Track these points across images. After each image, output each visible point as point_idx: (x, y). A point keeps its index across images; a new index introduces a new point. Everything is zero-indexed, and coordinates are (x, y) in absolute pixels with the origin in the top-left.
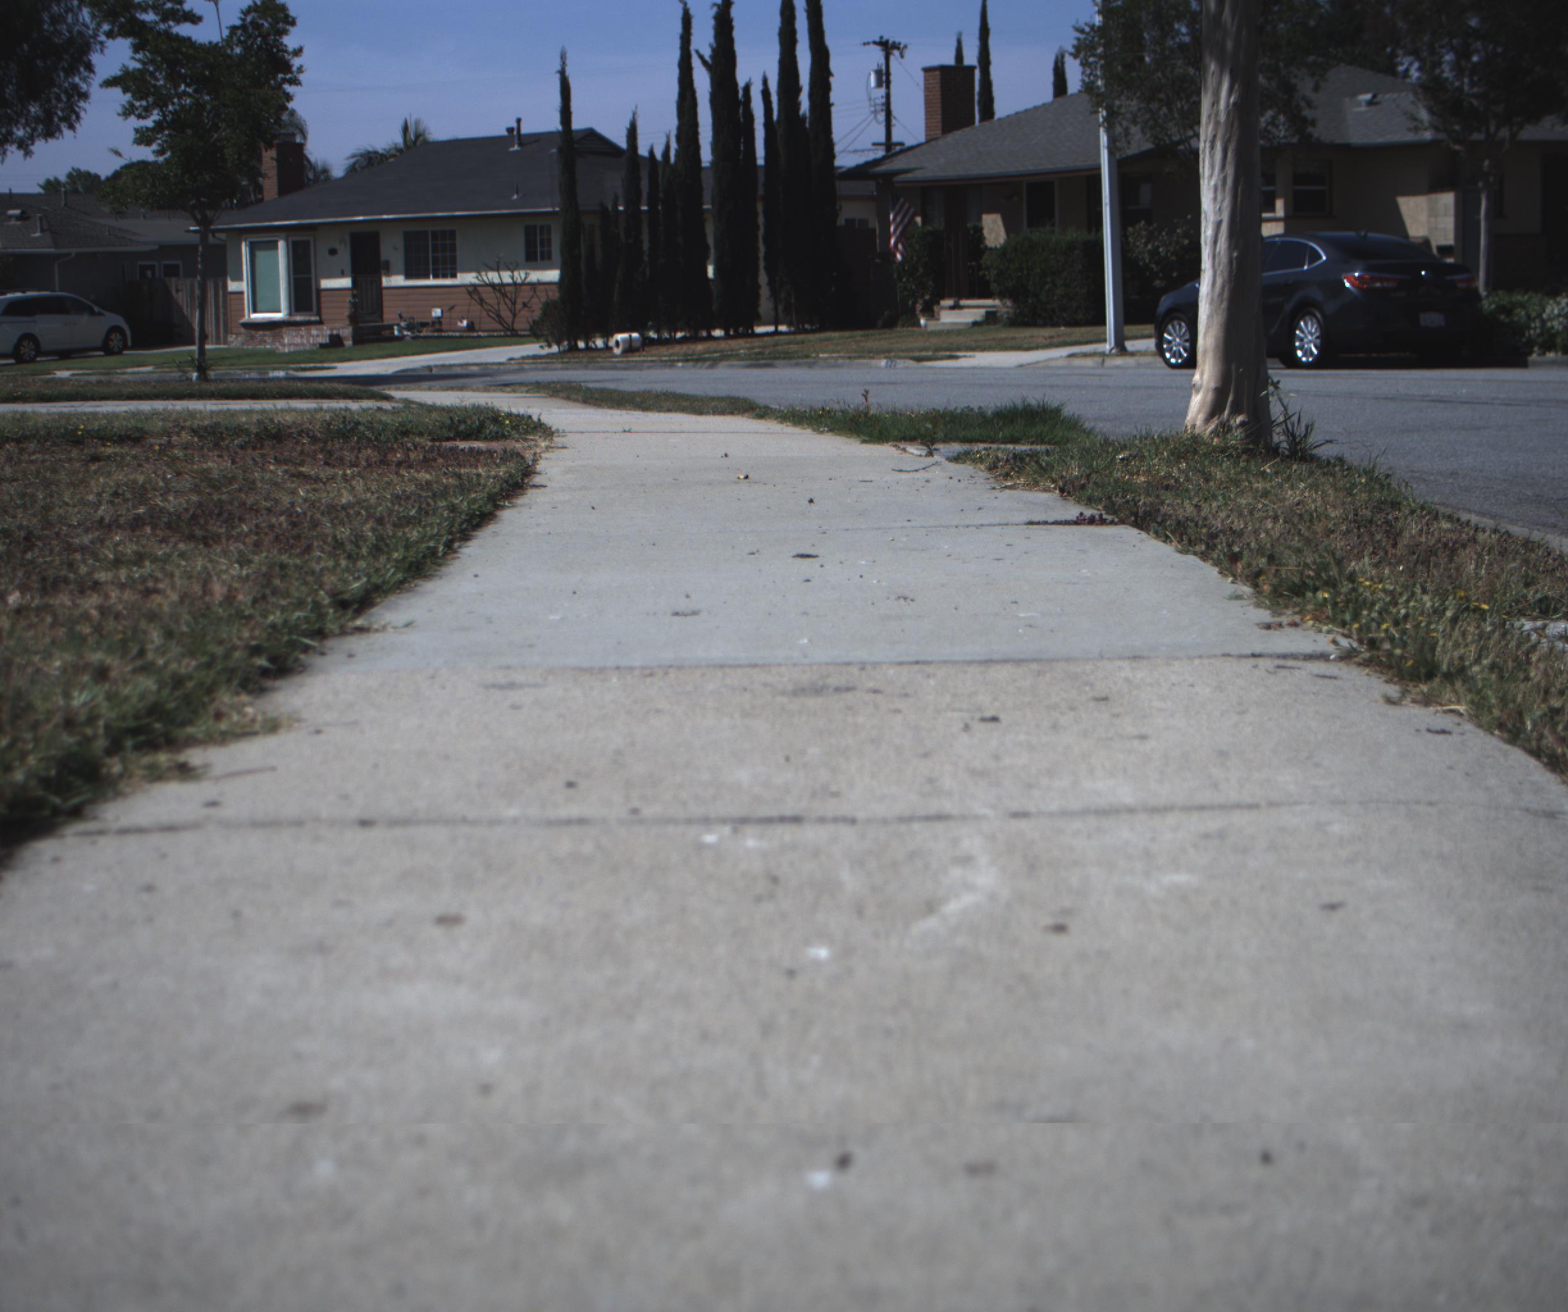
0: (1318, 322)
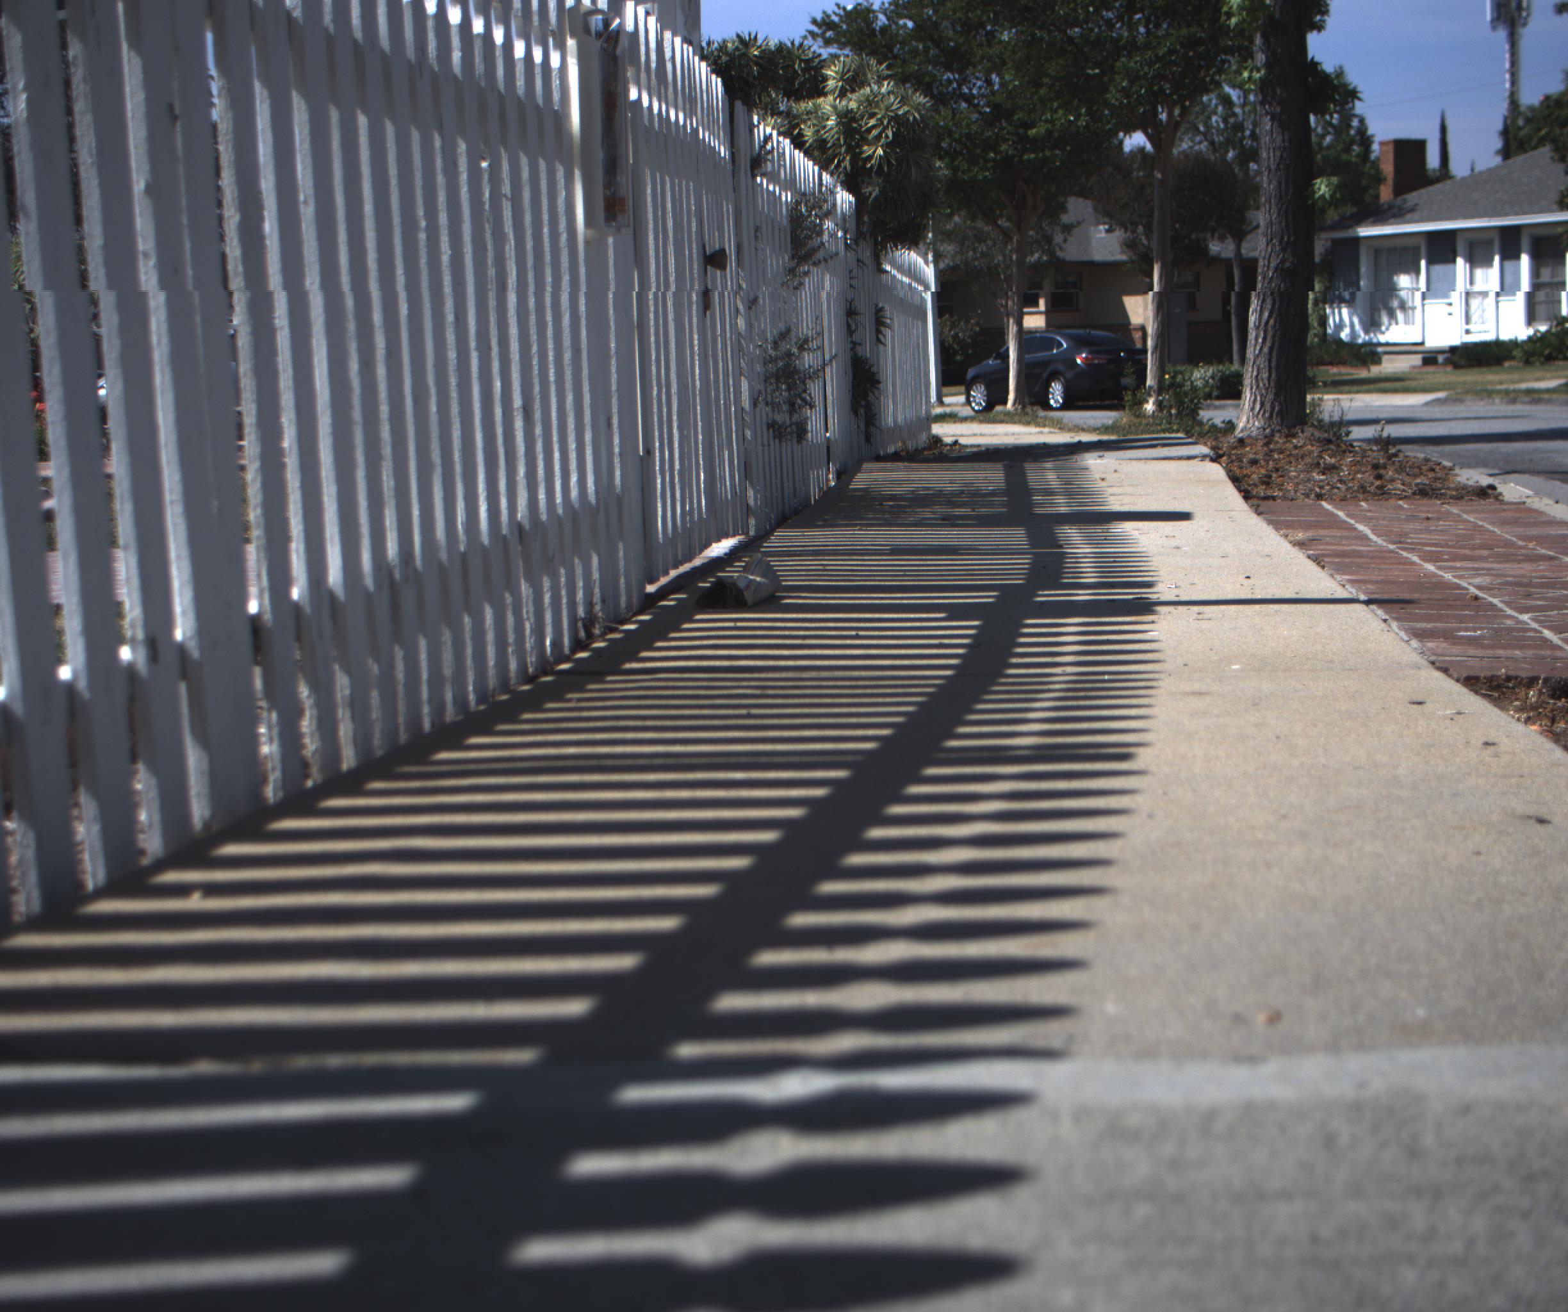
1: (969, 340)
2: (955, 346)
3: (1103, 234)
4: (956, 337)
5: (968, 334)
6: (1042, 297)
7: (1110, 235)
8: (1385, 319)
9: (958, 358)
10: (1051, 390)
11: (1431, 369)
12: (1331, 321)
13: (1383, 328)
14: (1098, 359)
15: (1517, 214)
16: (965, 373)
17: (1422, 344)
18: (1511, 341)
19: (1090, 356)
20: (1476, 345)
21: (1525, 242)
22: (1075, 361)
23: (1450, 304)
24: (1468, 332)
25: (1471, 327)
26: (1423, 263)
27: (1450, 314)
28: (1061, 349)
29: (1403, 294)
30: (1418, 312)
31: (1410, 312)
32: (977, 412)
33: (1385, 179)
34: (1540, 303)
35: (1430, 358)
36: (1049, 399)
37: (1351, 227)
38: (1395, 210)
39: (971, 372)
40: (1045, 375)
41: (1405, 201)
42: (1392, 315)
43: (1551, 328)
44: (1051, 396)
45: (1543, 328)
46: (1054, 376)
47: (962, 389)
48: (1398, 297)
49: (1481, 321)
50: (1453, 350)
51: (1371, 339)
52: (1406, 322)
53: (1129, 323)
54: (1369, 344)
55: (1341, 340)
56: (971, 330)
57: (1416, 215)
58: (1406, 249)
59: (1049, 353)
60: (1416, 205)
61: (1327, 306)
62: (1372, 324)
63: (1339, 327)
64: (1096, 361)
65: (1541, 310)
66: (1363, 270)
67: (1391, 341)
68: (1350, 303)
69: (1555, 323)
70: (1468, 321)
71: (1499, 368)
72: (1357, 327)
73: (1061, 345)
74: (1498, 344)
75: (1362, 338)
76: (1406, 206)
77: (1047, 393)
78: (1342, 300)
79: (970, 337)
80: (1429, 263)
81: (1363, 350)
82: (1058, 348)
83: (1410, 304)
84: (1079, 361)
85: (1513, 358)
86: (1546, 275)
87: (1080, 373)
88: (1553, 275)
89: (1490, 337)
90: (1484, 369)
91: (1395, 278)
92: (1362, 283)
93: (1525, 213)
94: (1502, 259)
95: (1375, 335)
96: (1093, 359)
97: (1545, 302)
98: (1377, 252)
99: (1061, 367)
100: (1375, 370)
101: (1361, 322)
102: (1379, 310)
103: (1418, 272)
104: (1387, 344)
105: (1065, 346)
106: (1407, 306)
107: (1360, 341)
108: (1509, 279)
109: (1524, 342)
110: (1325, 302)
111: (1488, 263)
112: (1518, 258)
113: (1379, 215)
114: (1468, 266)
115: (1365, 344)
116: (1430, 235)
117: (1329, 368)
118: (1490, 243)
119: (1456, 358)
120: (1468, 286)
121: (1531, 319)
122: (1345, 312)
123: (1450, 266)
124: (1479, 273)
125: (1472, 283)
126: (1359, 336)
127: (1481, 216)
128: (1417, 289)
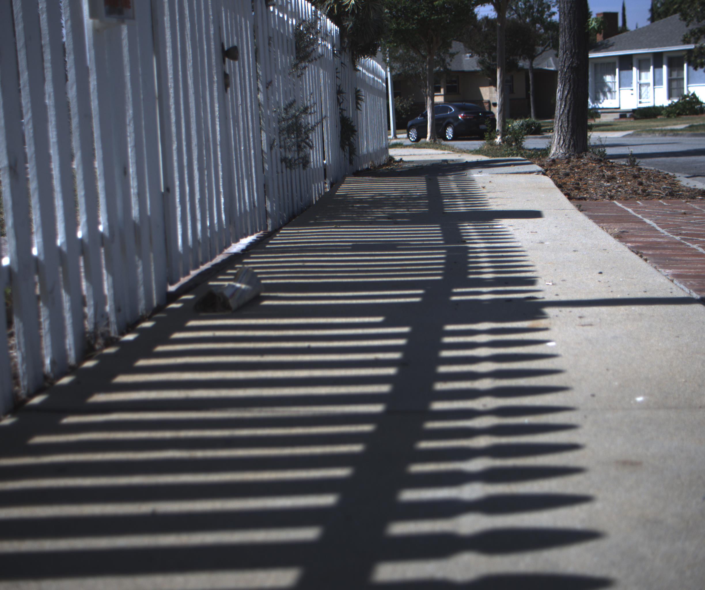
0: (452, 128)
2: (402, 111)
3: (468, 58)
4: (402, 106)
5: (408, 105)
6: (442, 88)
7: (471, 58)
8: (602, 97)
9: (404, 116)
10: (447, 131)
11: (623, 120)
13: (601, 101)
14: (469, 116)
15: (661, 46)
16: (407, 124)
17: (619, 108)
18: (660, 107)
19: (465, 115)
20: (645, 109)
21: (665, 60)
22: (458, 118)
23: (632, 90)
24: (640, 102)
25: (642, 100)
26: (617, 70)
27: (632, 94)
28: (452, 112)
29: (610, 85)
30: (617, 93)
31: (613, 93)
32: (412, 141)
34: (674, 89)
35: (623, 115)
36: (446, 136)
38: (604, 45)
39: (409, 123)
40: (444, 124)
41: (608, 41)
42: (605, 95)
43: (679, 100)
44: (447, 134)
45: (676, 100)
46: (448, 125)
47: (405, 131)
48: (607, 86)
49: (646, 97)
50: (634, 111)
51: (595, 106)
52: (612, 98)
53: (483, 100)
54: (594, 109)
56: (410, 103)
57: (614, 48)
58: (609, 64)
59: (446, 114)
60: (614, 43)
62: (596, 99)
64: (468, 118)
65: (674, 92)
66: (590, 73)
67: (605, 107)
69: (681, 98)
70: (640, 97)
71: (655, 120)
73: (452, 110)
74: (654, 108)
76: (609, 43)
77: (445, 132)
79: (409, 107)
80: (620, 70)
81: (591, 111)
82: (450, 111)
83: (613, 90)
84: (460, 117)
85: (661, 115)
86: (675, 75)
87: (461, 123)
88: (678, 75)
89: (651, 105)
90: (648, 120)
91: (604, 77)
92: (589, 80)
93: (665, 46)
94: (654, 68)
95: (597, 104)
96: (467, 116)
97: (676, 88)
98: (596, 65)
99: (451, 120)
100: (598, 121)
101: (590, 98)
102: (599, 93)
103: (615, 74)
104: (603, 108)
106: (612, 90)
107: (590, 107)
108: (657, 77)
109: (666, 107)
111: (647, 69)
112: (662, 67)
113: (597, 48)
114: (638, 71)
116: (622, 57)
118: (648, 60)
119: (635, 115)
120: (638, 81)
121: (670, 96)
123: (630, 71)
124: (643, 74)
125: (640, 79)
126: (590, 105)
127: (644, 48)
128: (615, 82)
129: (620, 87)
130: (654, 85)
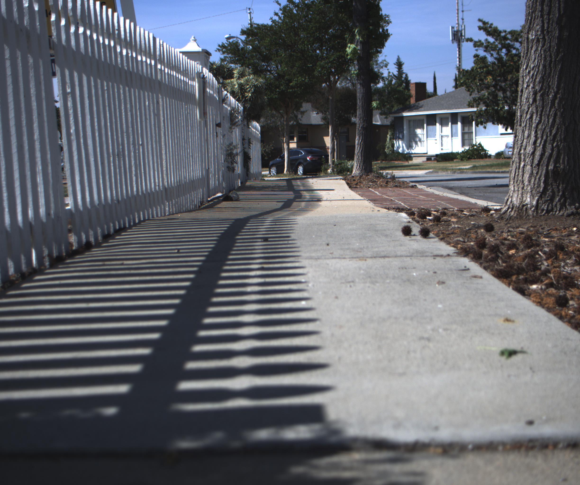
0: (303, 167)
1: (270, 152)
2: (265, 154)
3: (315, 115)
4: (266, 151)
5: (269, 150)
6: (295, 137)
7: (318, 115)
8: (414, 145)
9: (267, 158)
10: (298, 169)
11: (430, 162)
12: (396, 146)
13: (414, 148)
14: (315, 158)
15: (456, 109)
16: (269, 163)
18: (457, 153)
20: (445, 154)
21: (459, 118)
23: (436, 140)
24: (442, 149)
26: (425, 125)
27: (436, 143)
29: (420, 136)
30: (425, 142)
31: (423, 142)
33: (412, 96)
34: (466, 140)
35: (429, 159)
37: (401, 112)
38: (416, 107)
39: (271, 163)
40: (296, 164)
42: (416, 143)
43: (470, 148)
44: (298, 172)
45: (467, 148)
46: (299, 164)
47: (267, 169)
48: (418, 137)
49: (446, 145)
50: (437, 155)
51: (409, 152)
52: (421, 146)
53: (326, 146)
54: (409, 154)
55: (399, 152)
56: (271, 148)
57: (422, 109)
58: (419, 120)
59: (298, 156)
60: (423, 105)
61: (394, 140)
62: (410, 147)
63: (398, 148)
65: (466, 142)
66: (405, 127)
67: (416, 152)
68: (402, 139)
69: (471, 146)
70: (442, 145)
71: (452, 162)
72: (405, 148)
74: (452, 153)
75: (406, 151)
76: (419, 105)
78: (399, 138)
79: (270, 151)
80: (427, 125)
81: (406, 156)
82: (301, 155)
83: (422, 140)
84: (308, 159)
85: (457, 158)
86: (466, 130)
87: (309, 163)
88: (469, 130)
89: (449, 151)
90: (448, 162)
91: (416, 130)
92: (405, 132)
93: (459, 108)
94: (452, 124)
95: (411, 150)
96: (313, 158)
97: (468, 139)
98: (409, 121)
99: (302, 161)
100: (412, 163)
101: (406, 146)
102: (412, 142)
103: (423, 128)
104: (415, 154)
105: (303, 154)
107: (405, 152)
108: (454, 131)
109: (461, 153)
110: (393, 139)
111: (447, 125)
112: (457, 123)
113: (410, 108)
114: (440, 126)
115: (407, 154)
116: (428, 116)
117: (395, 162)
118: (448, 118)
119: (438, 159)
120: (441, 133)
121: (463, 145)
122: (400, 142)
123: (434, 126)
124: (444, 128)
125: (441, 132)
126: (405, 151)
127: (444, 109)
128: (423, 134)
129: (427, 138)
130: (452, 137)
